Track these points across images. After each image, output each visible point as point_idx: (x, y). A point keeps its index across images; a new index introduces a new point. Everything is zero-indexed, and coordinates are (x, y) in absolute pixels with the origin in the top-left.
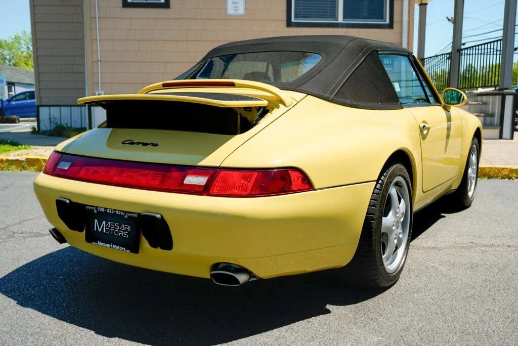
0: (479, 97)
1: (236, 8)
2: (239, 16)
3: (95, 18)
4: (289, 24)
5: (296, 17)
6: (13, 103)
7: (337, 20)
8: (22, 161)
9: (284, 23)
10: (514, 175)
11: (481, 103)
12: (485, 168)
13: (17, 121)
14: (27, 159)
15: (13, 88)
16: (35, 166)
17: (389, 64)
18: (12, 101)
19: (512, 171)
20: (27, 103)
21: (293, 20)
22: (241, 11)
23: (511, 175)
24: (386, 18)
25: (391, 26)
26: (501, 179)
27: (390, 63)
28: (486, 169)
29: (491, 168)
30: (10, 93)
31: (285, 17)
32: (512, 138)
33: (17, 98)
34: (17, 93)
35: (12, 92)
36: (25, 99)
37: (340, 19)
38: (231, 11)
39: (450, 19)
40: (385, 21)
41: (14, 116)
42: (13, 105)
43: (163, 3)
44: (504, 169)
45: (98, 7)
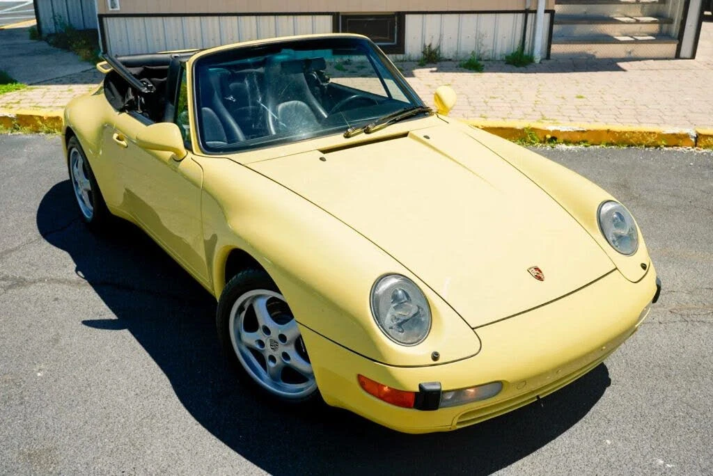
8: (12, 119)
10: (663, 142)
12: (626, 132)
14: (17, 115)
16: (29, 125)
19: (661, 136)
23: (659, 143)
26: (646, 147)
28: (627, 135)
29: (633, 132)
32: (693, 57)
44: (650, 133)
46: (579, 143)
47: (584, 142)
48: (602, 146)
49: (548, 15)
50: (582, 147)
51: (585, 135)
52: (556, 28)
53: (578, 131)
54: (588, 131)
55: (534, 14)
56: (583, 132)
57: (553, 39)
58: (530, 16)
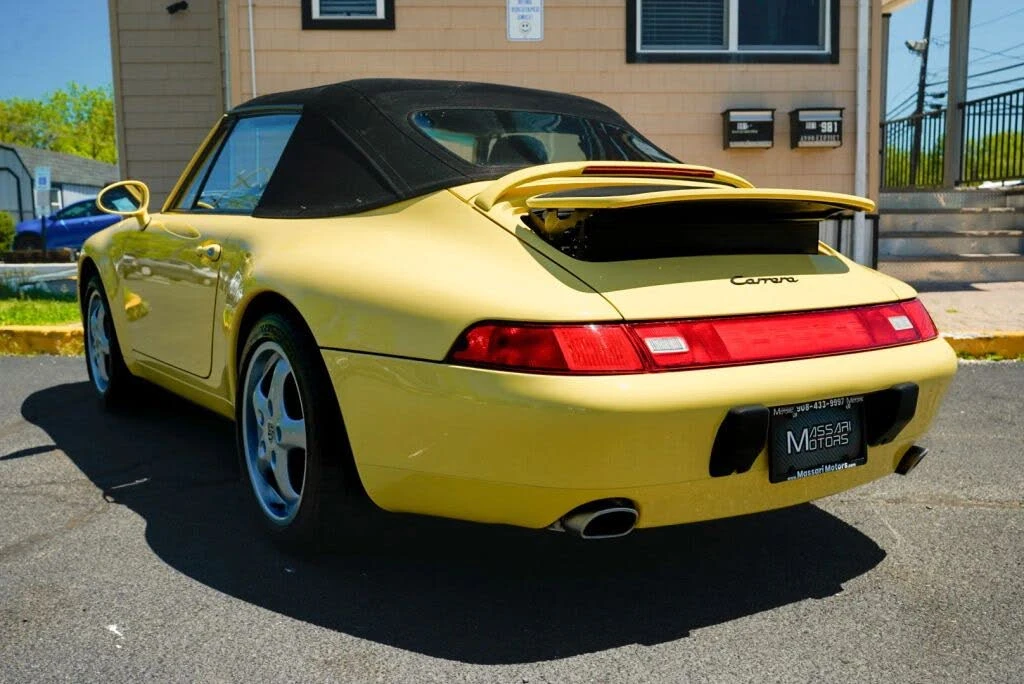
0: (1008, 198)
1: (525, 28)
2: (532, 42)
3: (249, 51)
4: (632, 57)
5: (645, 42)
6: (63, 222)
7: (727, 49)
9: (622, 55)
11: (1013, 209)
13: (73, 258)
15: (59, 193)
17: (833, 133)
18: (60, 219)
20: (90, 223)
21: (639, 50)
22: (536, 33)
24: (824, 44)
25: (833, 58)
27: (836, 130)
30: (54, 204)
31: (622, 45)
33: (69, 213)
34: (67, 204)
35: (57, 201)
36: (83, 215)
37: (733, 47)
38: (515, 32)
39: (913, 45)
40: (824, 49)
41: (67, 249)
42: (62, 226)
43: (381, 20)
45: (255, 29)
46: (985, 356)
47: (993, 354)
48: (1019, 359)
49: (870, 222)
50: (989, 360)
51: (992, 343)
52: (880, 241)
53: (980, 339)
54: (996, 338)
55: (850, 221)
56: (988, 339)
57: (879, 258)
58: (846, 224)
